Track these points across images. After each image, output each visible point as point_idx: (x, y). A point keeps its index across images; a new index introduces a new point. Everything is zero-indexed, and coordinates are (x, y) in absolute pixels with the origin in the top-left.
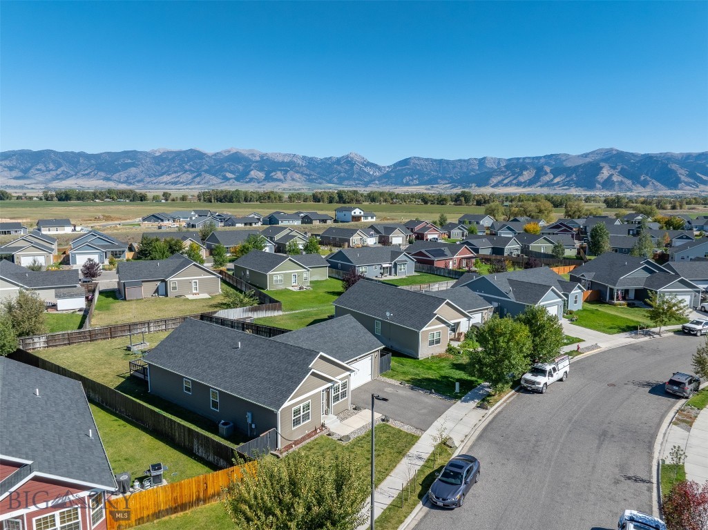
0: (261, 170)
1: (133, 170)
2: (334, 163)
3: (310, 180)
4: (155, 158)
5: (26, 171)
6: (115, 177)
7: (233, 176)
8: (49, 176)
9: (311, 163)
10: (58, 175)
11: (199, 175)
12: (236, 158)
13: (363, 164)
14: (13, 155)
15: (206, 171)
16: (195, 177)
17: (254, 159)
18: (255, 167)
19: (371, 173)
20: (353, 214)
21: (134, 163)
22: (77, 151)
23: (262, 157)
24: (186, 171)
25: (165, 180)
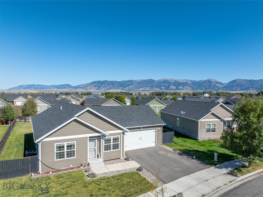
0: (174, 85)
1: (131, 86)
2: (203, 82)
3: (193, 89)
4: (138, 82)
5: (99, 87)
6: (125, 89)
7: (164, 88)
8: (106, 89)
9: (194, 83)
10: (108, 88)
11: (152, 88)
12: (165, 81)
13: (215, 82)
14: (96, 82)
15: (155, 86)
16: (151, 89)
17: (172, 82)
18: (172, 85)
19: (219, 86)
20: (205, 96)
21: (131, 84)
22: (114, 81)
23: (175, 81)
24: (148, 86)
25: (141, 90)
